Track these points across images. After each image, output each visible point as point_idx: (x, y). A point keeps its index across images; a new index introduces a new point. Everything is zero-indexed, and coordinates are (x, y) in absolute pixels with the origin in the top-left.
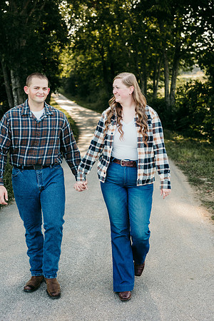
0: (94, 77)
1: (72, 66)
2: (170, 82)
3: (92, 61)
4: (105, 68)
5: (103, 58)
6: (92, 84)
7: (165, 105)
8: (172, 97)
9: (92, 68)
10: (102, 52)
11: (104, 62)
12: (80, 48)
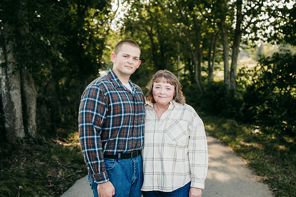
2: (230, 62)
7: (225, 89)
8: (233, 79)
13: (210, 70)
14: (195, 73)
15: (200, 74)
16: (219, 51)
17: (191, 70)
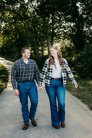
0: (13, 47)
1: (2, 42)
3: (11, 39)
4: (18, 42)
5: (17, 38)
6: (12, 50)
9: (11, 43)
10: (16, 35)
11: (17, 39)
12: (5, 34)
13: (42, 51)
14: (36, 52)
15: (38, 52)
16: (46, 42)
17: (34, 51)
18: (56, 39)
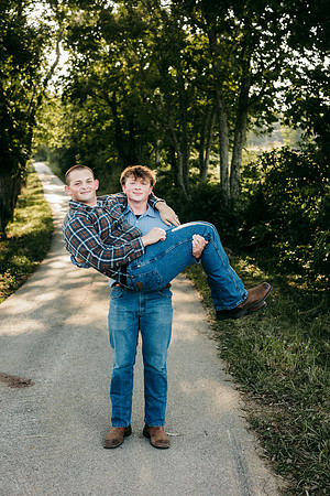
6: (100, 160)
7: (221, 197)
8: (234, 182)
9: (98, 131)
10: (113, 104)
11: (117, 120)
13: (201, 164)
18: (257, 123)
